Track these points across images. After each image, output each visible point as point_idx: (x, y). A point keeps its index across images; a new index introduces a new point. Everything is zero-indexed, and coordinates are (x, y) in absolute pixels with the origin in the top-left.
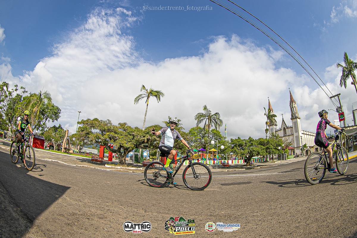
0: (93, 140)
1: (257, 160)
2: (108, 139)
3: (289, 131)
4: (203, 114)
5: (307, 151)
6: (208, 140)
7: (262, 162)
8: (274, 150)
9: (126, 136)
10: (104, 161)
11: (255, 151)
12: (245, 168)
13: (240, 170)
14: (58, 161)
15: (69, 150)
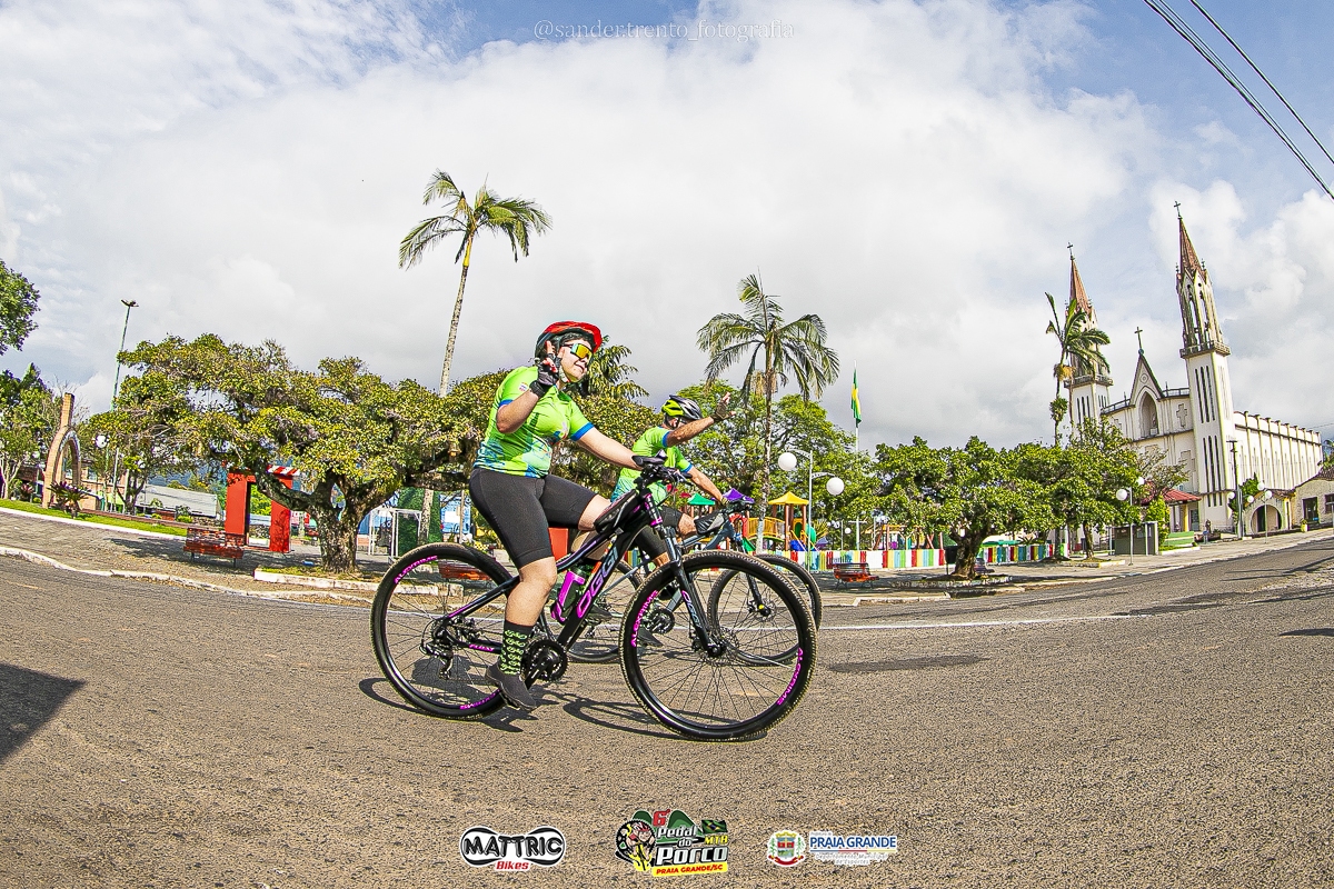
0: (197, 445)
1: (1008, 551)
2: (267, 441)
3: (1169, 415)
4: (739, 319)
5: (1260, 511)
6: (762, 450)
7: (1037, 565)
8: (1095, 504)
9: (355, 424)
10: (249, 552)
11: (997, 506)
12: (951, 588)
13: (925, 598)
14: (24, 552)
15: (76, 495)
